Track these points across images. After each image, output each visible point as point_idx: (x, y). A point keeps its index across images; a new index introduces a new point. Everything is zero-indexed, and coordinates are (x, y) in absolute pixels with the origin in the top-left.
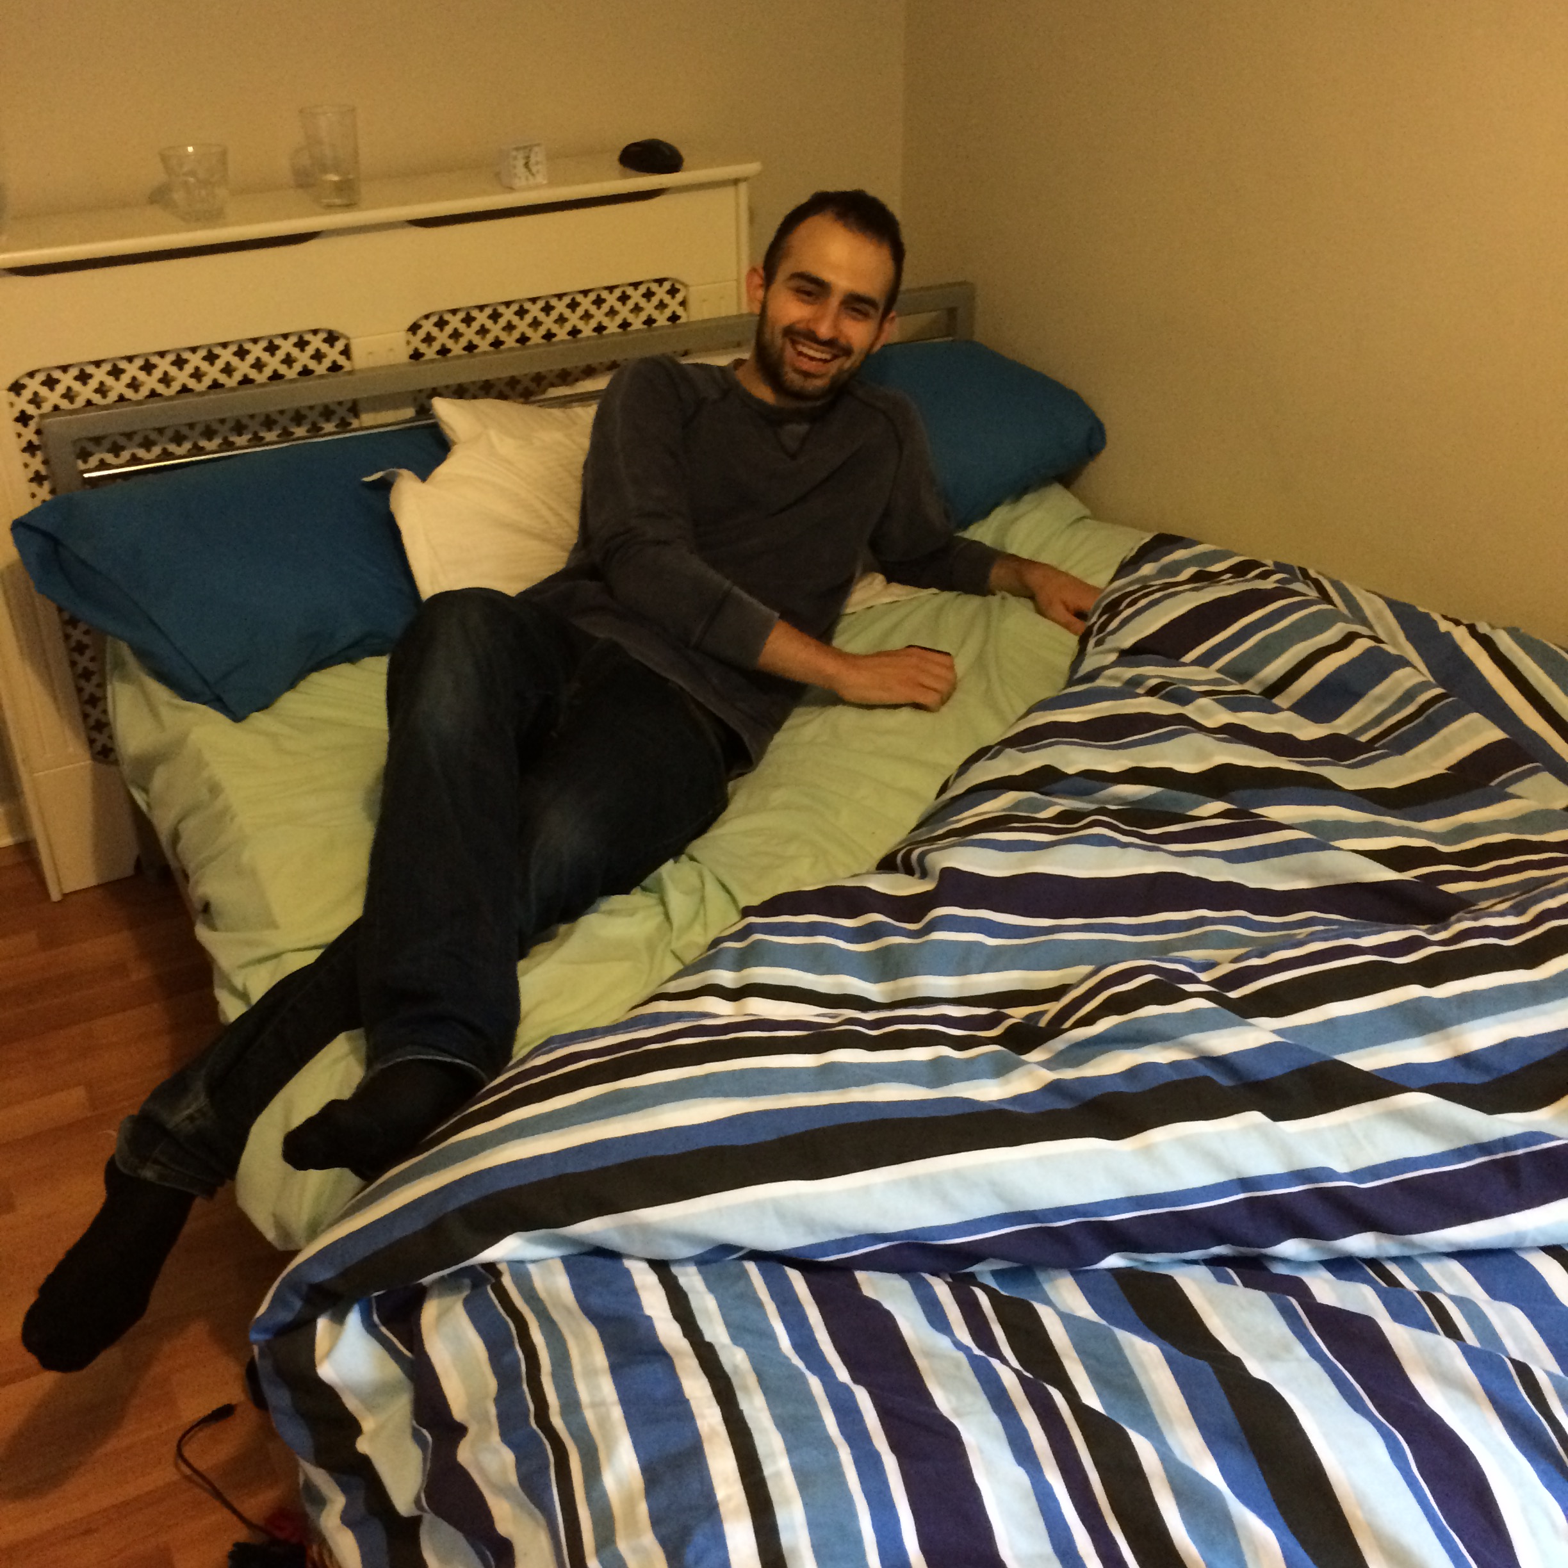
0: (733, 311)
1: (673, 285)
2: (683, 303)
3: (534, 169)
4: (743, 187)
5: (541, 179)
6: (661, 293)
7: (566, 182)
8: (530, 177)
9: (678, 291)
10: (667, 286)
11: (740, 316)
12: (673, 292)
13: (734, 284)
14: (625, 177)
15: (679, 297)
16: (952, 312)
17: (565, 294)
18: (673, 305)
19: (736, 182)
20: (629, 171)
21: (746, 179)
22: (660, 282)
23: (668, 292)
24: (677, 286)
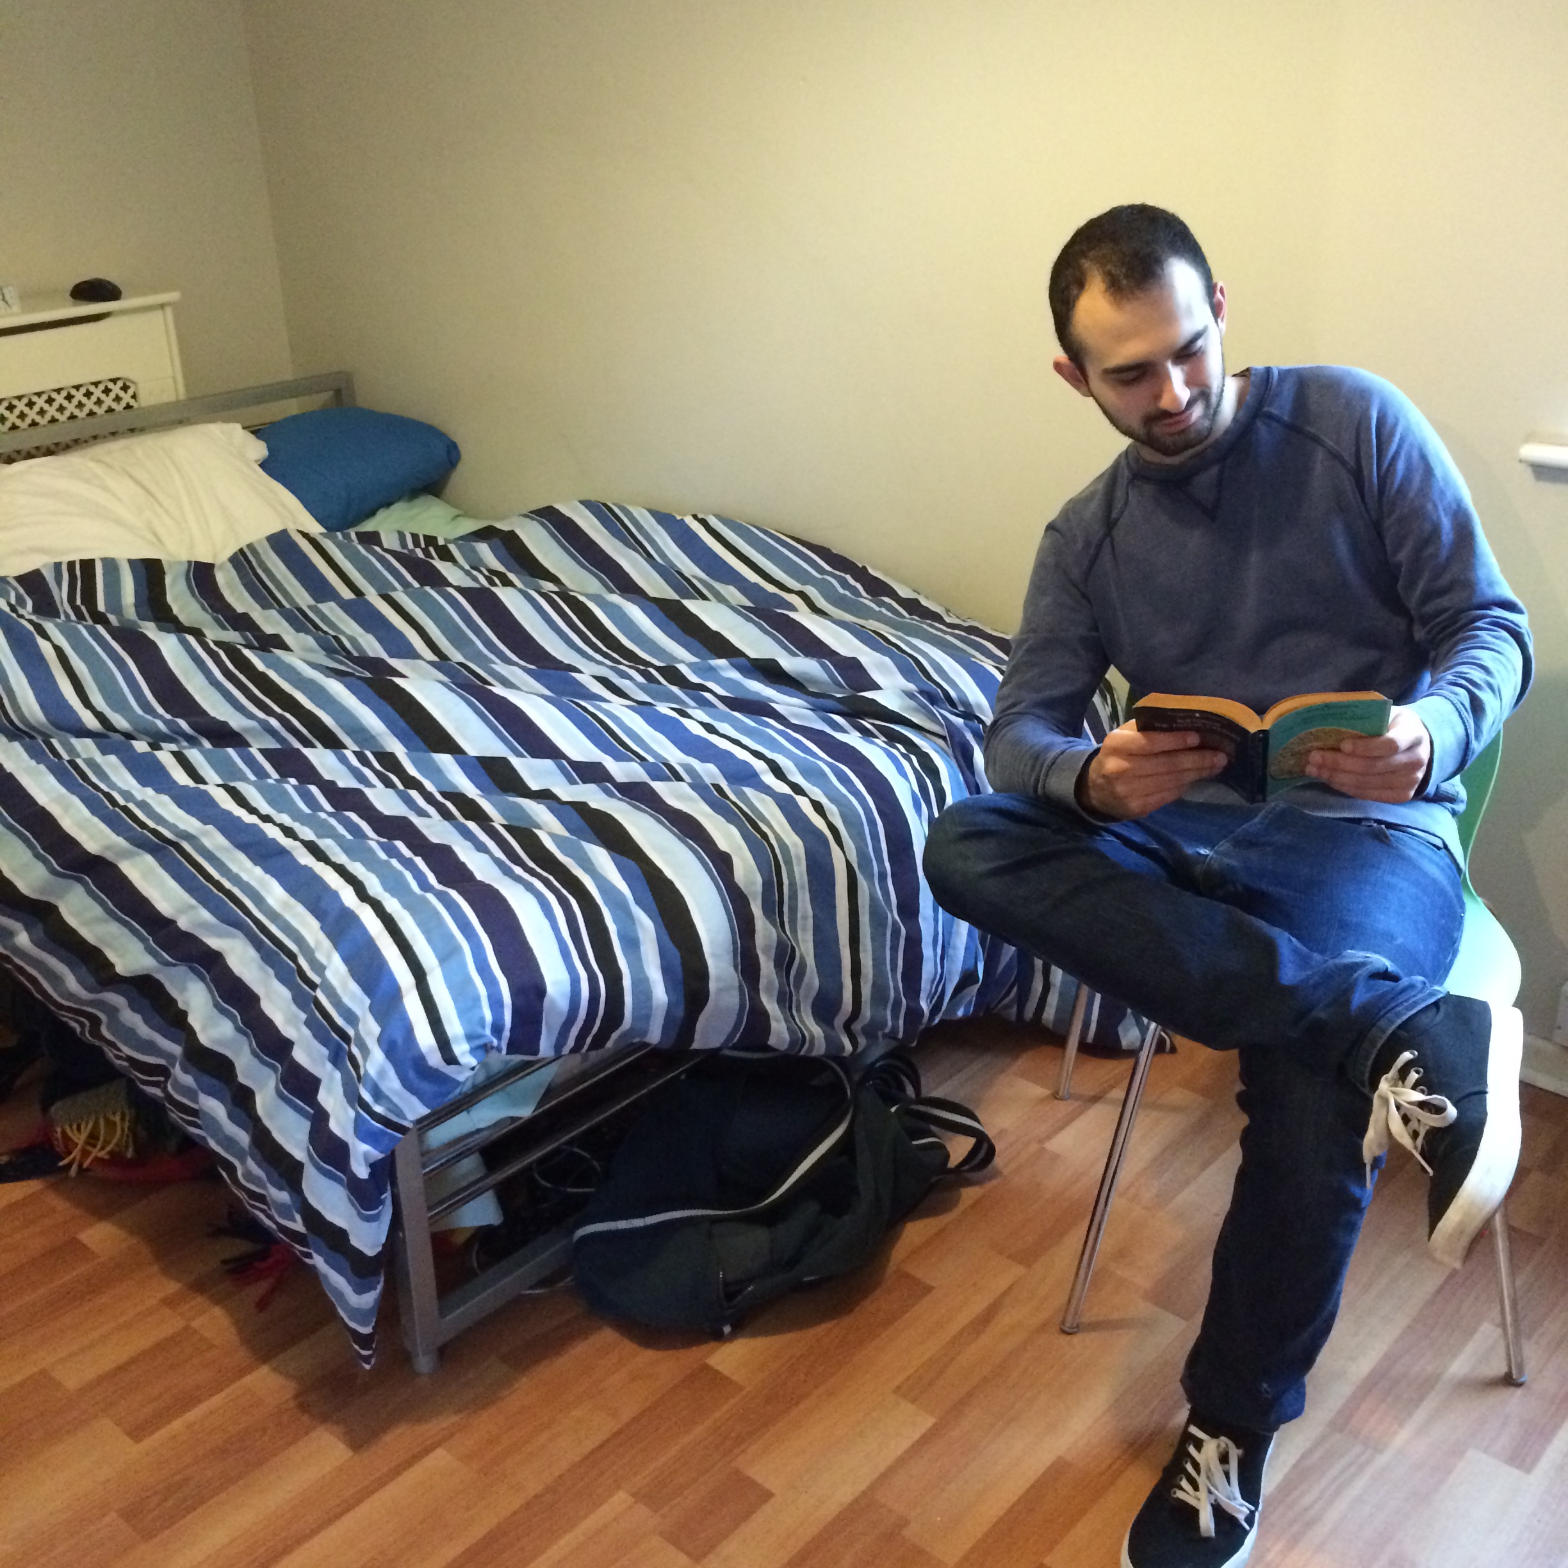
0: (173, 398)
1: (124, 384)
2: (134, 397)
3: (10, 302)
4: (169, 311)
5: (16, 309)
6: (116, 389)
7: (34, 310)
8: (8, 308)
9: (128, 387)
10: (120, 384)
11: (178, 402)
12: (125, 388)
13: (170, 381)
14: (75, 305)
15: (131, 392)
16: (338, 392)
17: (43, 392)
18: (126, 398)
19: (162, 306)
20: (78, 302)
21: (169, 304)
22: (114, 381)
23: (122, 389)
24: (128, 384)
